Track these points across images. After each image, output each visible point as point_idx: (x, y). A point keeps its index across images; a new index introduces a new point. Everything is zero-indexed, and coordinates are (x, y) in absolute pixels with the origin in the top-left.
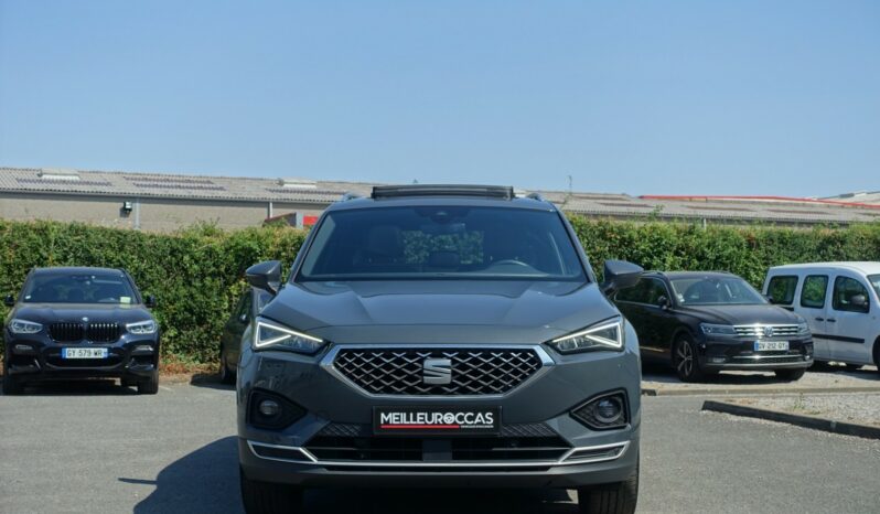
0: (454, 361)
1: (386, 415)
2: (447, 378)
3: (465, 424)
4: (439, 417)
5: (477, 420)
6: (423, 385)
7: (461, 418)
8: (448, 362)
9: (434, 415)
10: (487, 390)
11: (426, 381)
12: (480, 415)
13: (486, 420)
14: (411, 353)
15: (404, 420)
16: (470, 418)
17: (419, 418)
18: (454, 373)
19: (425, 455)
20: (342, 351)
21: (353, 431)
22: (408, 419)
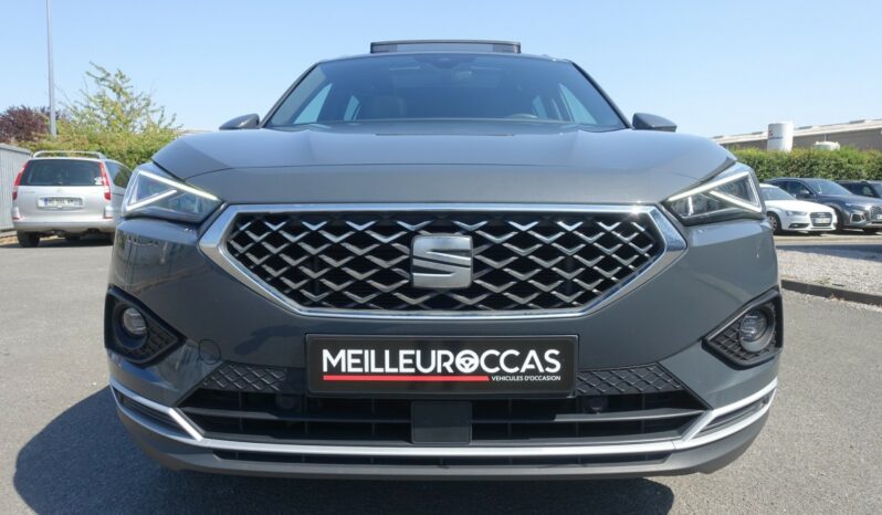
0: (477, 241)
1: (334, 356)
2: (463, 277)
3: (502, 373)
4: (445, 358)
5: (526, 366)
6: (410, 290)
7: (492, 361)
8: (464, 241)
9: (436, 356)
10: (547, 301)
11: (417, 283)
12: (532, 353)
13: (545, 364)
14: (386, 222)
15: (370, 364)
16: (511, 361)
17: (402, 361)
18: (477, 266)
19: (415, 432)
20: (242, 218)
21: (270, 382)
22: (380, 363)
